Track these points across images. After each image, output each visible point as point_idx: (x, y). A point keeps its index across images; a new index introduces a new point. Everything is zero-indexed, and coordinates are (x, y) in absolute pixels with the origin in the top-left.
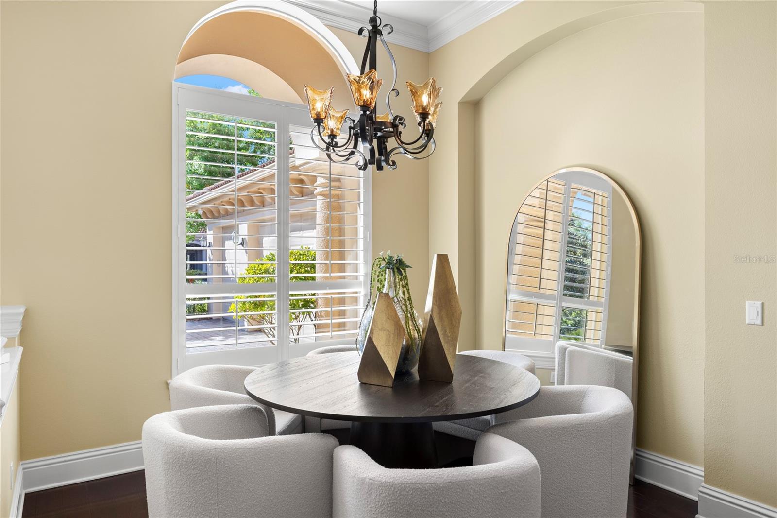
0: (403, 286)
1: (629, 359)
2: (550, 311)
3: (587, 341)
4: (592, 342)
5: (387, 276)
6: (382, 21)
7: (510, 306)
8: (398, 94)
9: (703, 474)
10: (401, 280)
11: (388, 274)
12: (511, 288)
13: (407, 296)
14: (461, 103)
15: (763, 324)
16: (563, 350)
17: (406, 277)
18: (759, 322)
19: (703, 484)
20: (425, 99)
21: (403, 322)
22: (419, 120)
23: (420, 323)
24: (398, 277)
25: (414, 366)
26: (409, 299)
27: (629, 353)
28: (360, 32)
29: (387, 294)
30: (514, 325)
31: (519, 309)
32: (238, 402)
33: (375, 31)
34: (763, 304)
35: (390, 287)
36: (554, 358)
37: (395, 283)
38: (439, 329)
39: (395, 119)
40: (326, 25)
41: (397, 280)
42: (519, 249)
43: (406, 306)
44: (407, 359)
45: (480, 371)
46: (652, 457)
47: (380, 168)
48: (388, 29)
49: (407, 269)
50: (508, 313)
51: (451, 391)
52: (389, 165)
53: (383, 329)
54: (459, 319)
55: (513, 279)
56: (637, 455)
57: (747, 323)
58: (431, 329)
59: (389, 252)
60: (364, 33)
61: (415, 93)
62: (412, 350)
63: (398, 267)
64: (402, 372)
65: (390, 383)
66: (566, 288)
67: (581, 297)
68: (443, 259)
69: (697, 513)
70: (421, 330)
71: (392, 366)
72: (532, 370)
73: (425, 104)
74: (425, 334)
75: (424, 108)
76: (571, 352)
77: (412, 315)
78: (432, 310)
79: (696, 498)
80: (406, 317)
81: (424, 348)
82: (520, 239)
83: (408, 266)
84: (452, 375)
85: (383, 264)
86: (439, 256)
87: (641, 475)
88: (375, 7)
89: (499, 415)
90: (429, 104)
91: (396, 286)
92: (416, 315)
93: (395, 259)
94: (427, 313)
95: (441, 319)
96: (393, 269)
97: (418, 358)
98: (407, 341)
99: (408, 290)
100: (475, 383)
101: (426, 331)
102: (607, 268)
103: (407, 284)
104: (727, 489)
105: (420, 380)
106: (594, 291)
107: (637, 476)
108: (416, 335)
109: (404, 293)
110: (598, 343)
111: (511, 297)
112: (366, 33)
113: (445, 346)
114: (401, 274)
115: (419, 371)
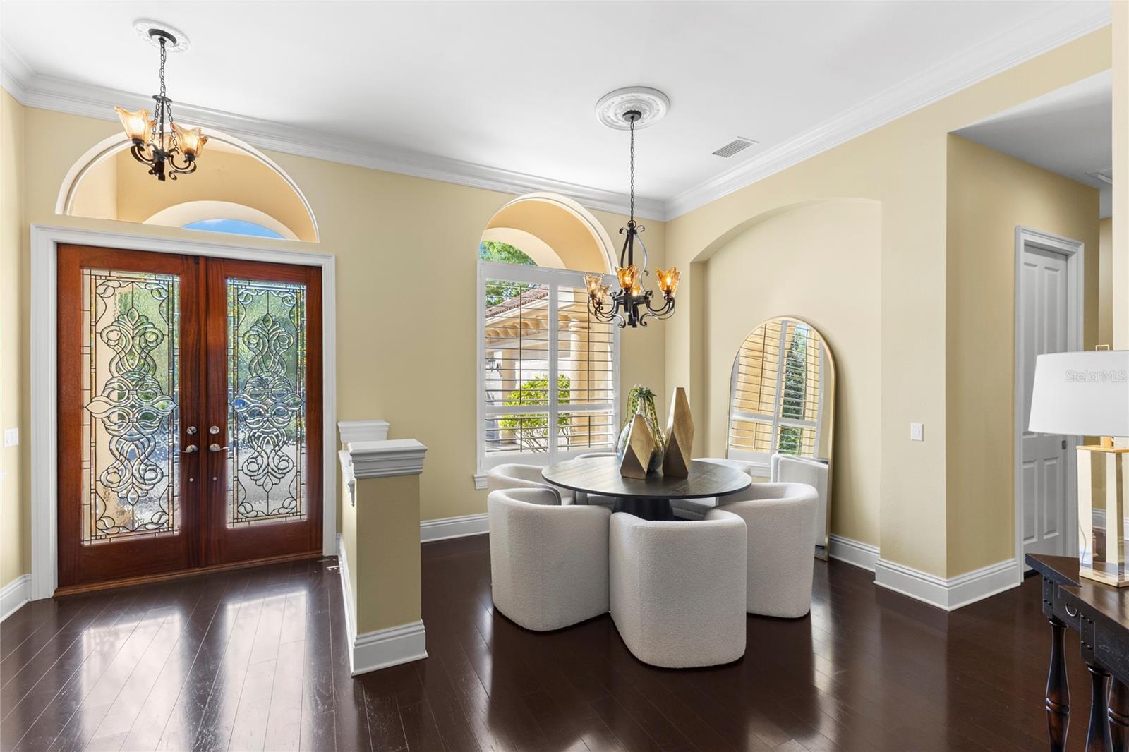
0: (651, 410)
1: (826, 467)
2: (769, 429)
3: (802, 455)
4: (806, 456)
5: (639, 402)
6: (638, 222)
7: (734, 425)
8: (648, 274)
9: (879, 552)
10: (649, 405)
11: (640, 401)
12: (734, 410)
13: (654, 417)
14: (692, 264)
15: (923, 440)
16: (777, 460)
17: (653, 403)
18: (920, 438)
19: (880, 559)
20: (669, 281)
21: (652, 435)
22: (664, 295)
23: (664, 436)
24: (647, 403)
25: (659, 466)
26: (656, 419)
27: (827, 463)
28: (621, 231)
29: (641, 416)
30: (737, 441)
31: (741, 428)
32: (537, 487)
33: (632, 232)
34: (923, 426)
35: (641, 410)
36: (770, 468)
37: (645, 407)
38: (678, 440)
39: (647, 293)
40: (585, 208)
41: (647, 405)
42: (741, 377)
43: (654, 424)
44: (654, 461)
45: (708, 472)
46: (844, 541)
47: (635, 326)
48: (641, 228)
49: (654, 397)
50: (731, 430)
51: (687, 483)
52: (642, 325)
53: (638, 440)
54: (693, 433)
55: (735, 403)
56: (831, 539)
57: (912, 438)
58: (672, 440)
59: (640, 385)
60: (623, 232)
61: (661, 277)
62: (658, 455)
63: (647, 395)
64: (651, 471)
65: (644, 476)
66: (785, 410)
67: (797, 418)
68: (681, 391)
69: (875, 580)
70: (664, 441)
71: (645, 465)
72: (748, 472)
73: (669, 284)
74: (667, 445)
75: (668, 287)
76: (782, 462)
77: (658, 430)
78: (673, 427)
79: (873, 570)
80: (654, 431)
81: (667, 453)
82: (742, 369)
83: (654, 395)
84: (687, 473)
85: (636, 393)
86: (678, 389)
87: (835, 555)
88: (632, 214)
89: (722, 497)
90: (672, 283)
91: (645, 410)
92: (661, 430)
93: (644, 390)
94: (669, 430)
95: (680, 433)
96: (644, 397)
97: (662, 460)
98: (655, 449)
99: (655, 412)
100: (704, 478)
101: (668, 442)
102: (820, 394)
103: (654, 408)
104: (897, 562)
105: (664, 476)
106: (808, 413)
107: (831, 555)
108: (661, 445)
109: (651, 414)
110: (811, 457)
111: (735, 416)
112: (625, 232)
113: (683, 453)
114: (650, 401)
115: (663, 469)
